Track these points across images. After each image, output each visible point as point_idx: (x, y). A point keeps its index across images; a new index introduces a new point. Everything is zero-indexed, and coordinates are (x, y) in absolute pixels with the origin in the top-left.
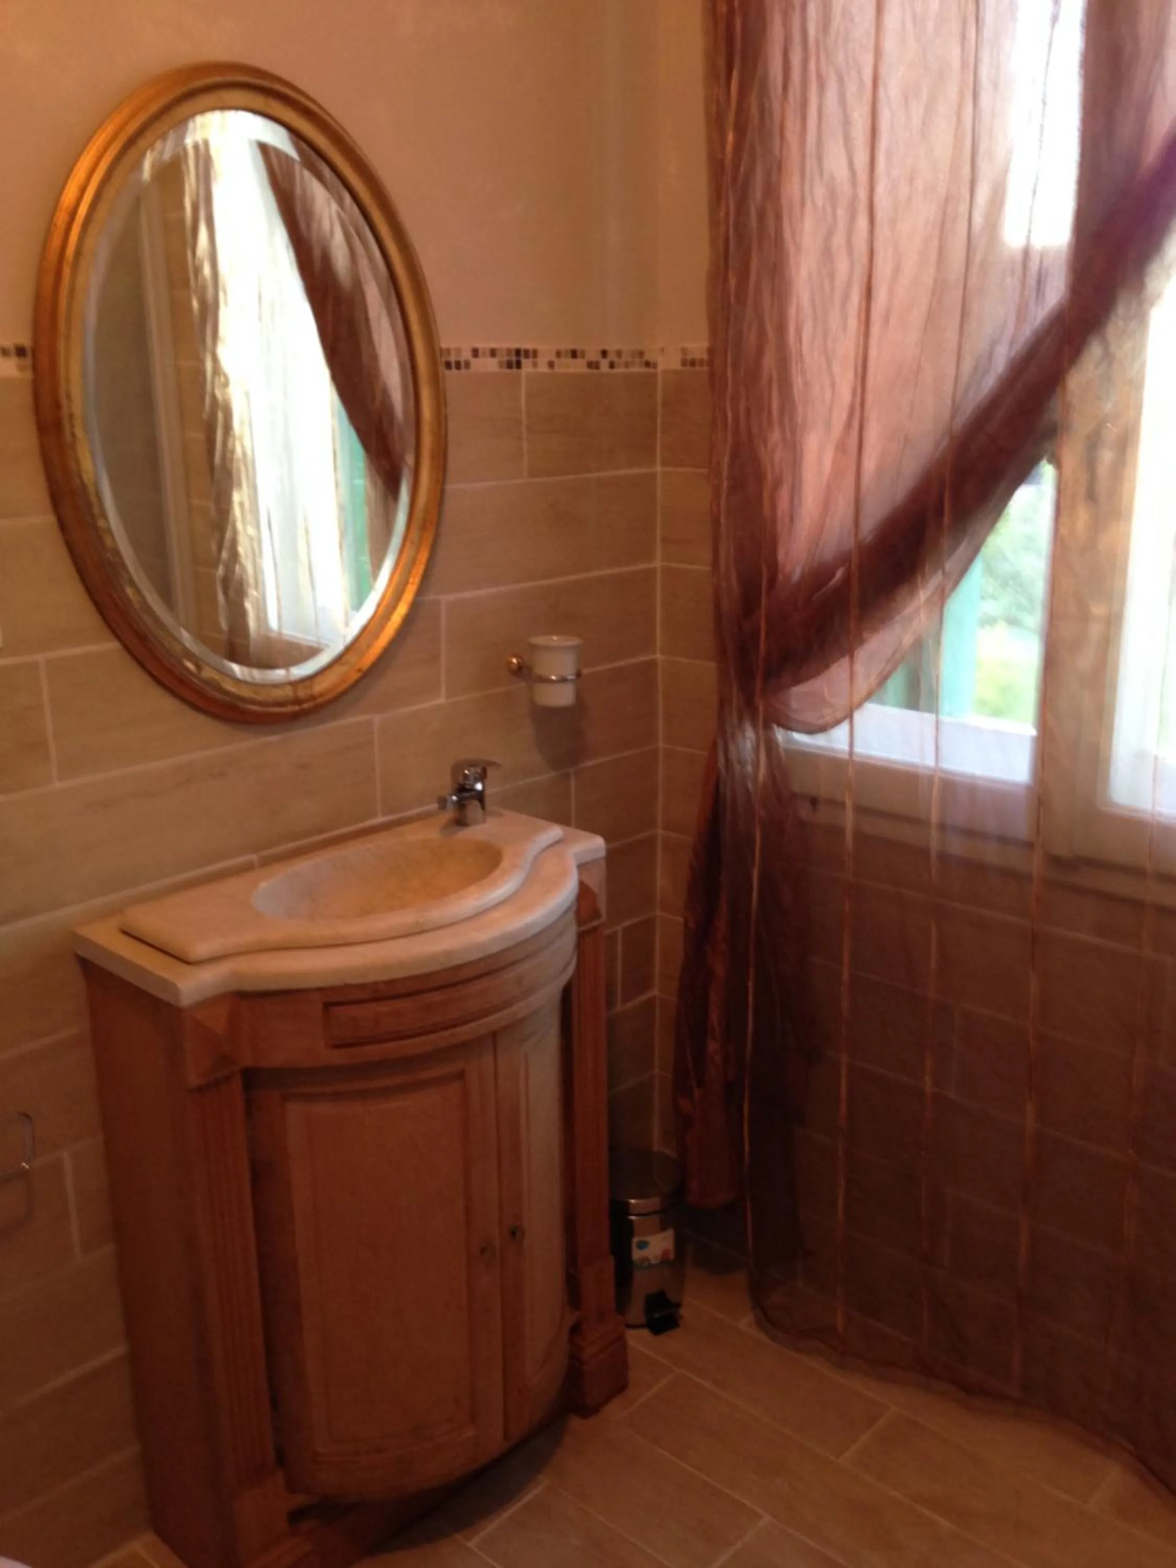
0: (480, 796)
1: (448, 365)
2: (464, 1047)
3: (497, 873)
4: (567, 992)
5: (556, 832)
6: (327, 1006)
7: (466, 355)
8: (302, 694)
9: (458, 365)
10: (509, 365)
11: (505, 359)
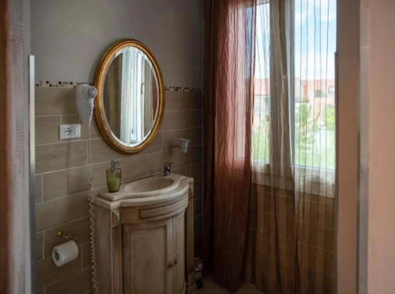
0: (169, 170)
1: (165, 89)
2: (166, 219)
3: (173, 184)
4: (186, 209)
5: (184, 177)
6: (140, 210)
7: (168, 88)
8: (136, 149)
9: (167, 89)
10: (176, 90)
11: (175, 89)
